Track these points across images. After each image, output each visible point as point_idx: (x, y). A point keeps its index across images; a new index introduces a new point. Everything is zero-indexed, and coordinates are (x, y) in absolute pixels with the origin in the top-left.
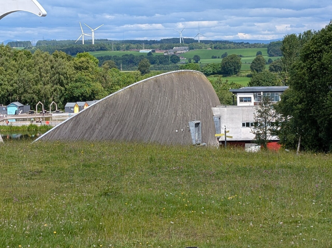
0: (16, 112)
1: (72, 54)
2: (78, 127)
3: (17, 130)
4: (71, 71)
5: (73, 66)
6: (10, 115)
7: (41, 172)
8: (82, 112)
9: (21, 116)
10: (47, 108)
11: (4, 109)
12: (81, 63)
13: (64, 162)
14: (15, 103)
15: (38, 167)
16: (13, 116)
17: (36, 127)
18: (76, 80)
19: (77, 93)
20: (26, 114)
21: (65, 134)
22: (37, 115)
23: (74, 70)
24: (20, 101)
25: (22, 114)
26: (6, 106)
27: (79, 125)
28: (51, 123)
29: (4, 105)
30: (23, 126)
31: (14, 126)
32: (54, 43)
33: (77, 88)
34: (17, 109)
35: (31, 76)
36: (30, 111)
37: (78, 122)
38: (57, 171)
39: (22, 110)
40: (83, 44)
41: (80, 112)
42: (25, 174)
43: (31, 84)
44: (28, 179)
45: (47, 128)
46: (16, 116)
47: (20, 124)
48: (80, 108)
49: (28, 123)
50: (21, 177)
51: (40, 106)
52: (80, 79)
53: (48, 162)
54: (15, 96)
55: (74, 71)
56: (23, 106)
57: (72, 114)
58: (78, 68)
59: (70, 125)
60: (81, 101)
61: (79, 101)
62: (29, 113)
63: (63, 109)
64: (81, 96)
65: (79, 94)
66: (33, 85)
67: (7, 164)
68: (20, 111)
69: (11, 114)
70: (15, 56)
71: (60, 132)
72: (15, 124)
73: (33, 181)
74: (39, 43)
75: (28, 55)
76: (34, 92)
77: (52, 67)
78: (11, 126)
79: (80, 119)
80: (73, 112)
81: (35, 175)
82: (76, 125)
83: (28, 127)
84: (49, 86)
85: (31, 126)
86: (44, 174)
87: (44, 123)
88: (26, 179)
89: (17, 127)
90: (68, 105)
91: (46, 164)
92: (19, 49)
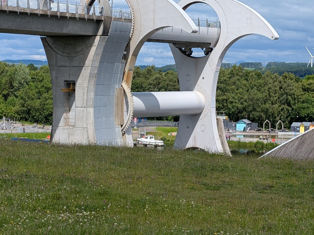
0: (244, 129)
1: (300, 75)
2: (303, 146)
3: (244, 145)
4: (298, 92)
5: (301, 87)
6: (238, 131)
7: (272, 186)
8: (308, 132)
9: (249, 132)
10: (274, 127)
11: (233, 125)
12: (309, 85)
13: (294, 179)
14: (244, 120)
15: (269, 182)
16: (241, 132)
17: (262, 144)
18: (303, 101)
19: (303, 113)
20: (253, 131)
21: (291, 152)
22: (264, 132)
23: (302, 91)
24: (249, 119)
25: (249, 131)
26: (235, 123)
27: (304, 144)
28: (277, 141)
29: (233, 122)
30: (250, 142)
31: (242, 142)
32: (283, 64)
33: (304, 108)
34: (246, 126)
35: (260, 95)
36: (257, 129)
37: (303, 142)
38: (287, 187)
39: (250, 128)
40: (312, 66)
41: (306, 132)
42: (258, 187)
43: (260, 103)
44: (260, 193)
45: (273, 146)
46: (244, 133)
47: (248, 140)
48: (306, 129)
49: (255, 140)
50: (253, 189)
51: (267, 124)
52: (307, 100)
53: (278, 178)
54: (244, 113)
55: (302, 93)
56: (251, 124)
57: (297, 133)
58: (305, 90)
59: (296, 144)
60: (307, 121)
61: (305, 121)
62: (257, 131)
63: (289, 128)
64: (307, 116)
65: (305, 114)
66: (262, 104)
67: (240, 177)
68: (248, 128)
69: (240, 130)
70: (246, 76)
71: (285, 150)
72: (243, 140)
73: (264, 194)
74: (269, 65)
75: (259, 76)
76: (262, 111)
77: (281, 88)
78: (240, 142)
79: (305, 138)
80: (299, 131)
81: (266, 189)
82: (301, 144)
83: (255, 144)
84: (276, 106)
85: (258, 142)
86: (275, 189)
87: (270, 140)
88: (258, 193)
89: (245, 143)
90: (294, 124)
91: (277, 180)
92: (250, 69)
